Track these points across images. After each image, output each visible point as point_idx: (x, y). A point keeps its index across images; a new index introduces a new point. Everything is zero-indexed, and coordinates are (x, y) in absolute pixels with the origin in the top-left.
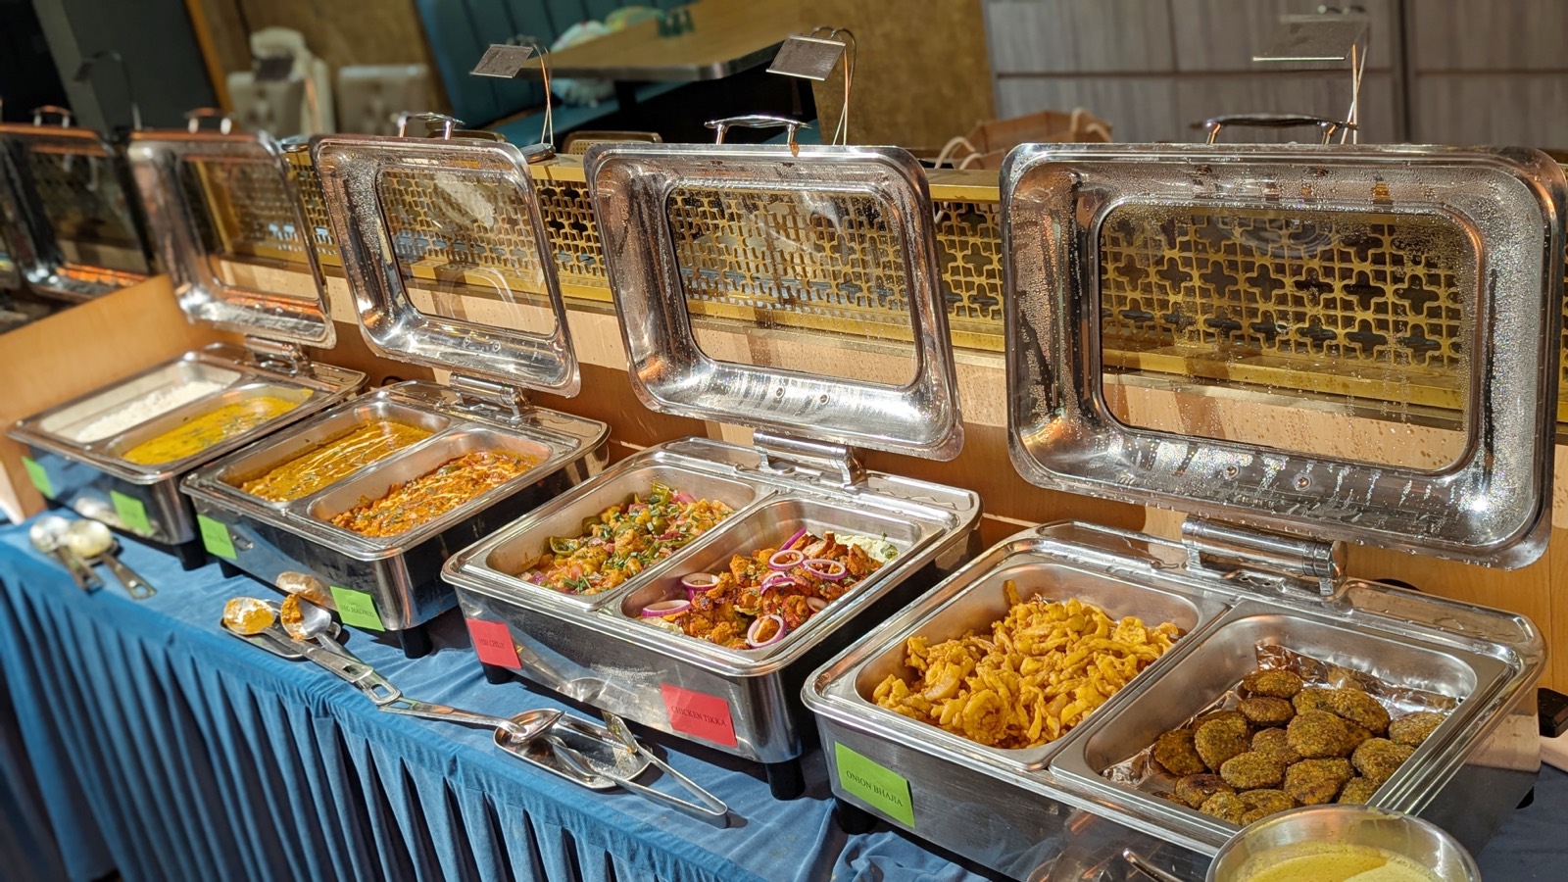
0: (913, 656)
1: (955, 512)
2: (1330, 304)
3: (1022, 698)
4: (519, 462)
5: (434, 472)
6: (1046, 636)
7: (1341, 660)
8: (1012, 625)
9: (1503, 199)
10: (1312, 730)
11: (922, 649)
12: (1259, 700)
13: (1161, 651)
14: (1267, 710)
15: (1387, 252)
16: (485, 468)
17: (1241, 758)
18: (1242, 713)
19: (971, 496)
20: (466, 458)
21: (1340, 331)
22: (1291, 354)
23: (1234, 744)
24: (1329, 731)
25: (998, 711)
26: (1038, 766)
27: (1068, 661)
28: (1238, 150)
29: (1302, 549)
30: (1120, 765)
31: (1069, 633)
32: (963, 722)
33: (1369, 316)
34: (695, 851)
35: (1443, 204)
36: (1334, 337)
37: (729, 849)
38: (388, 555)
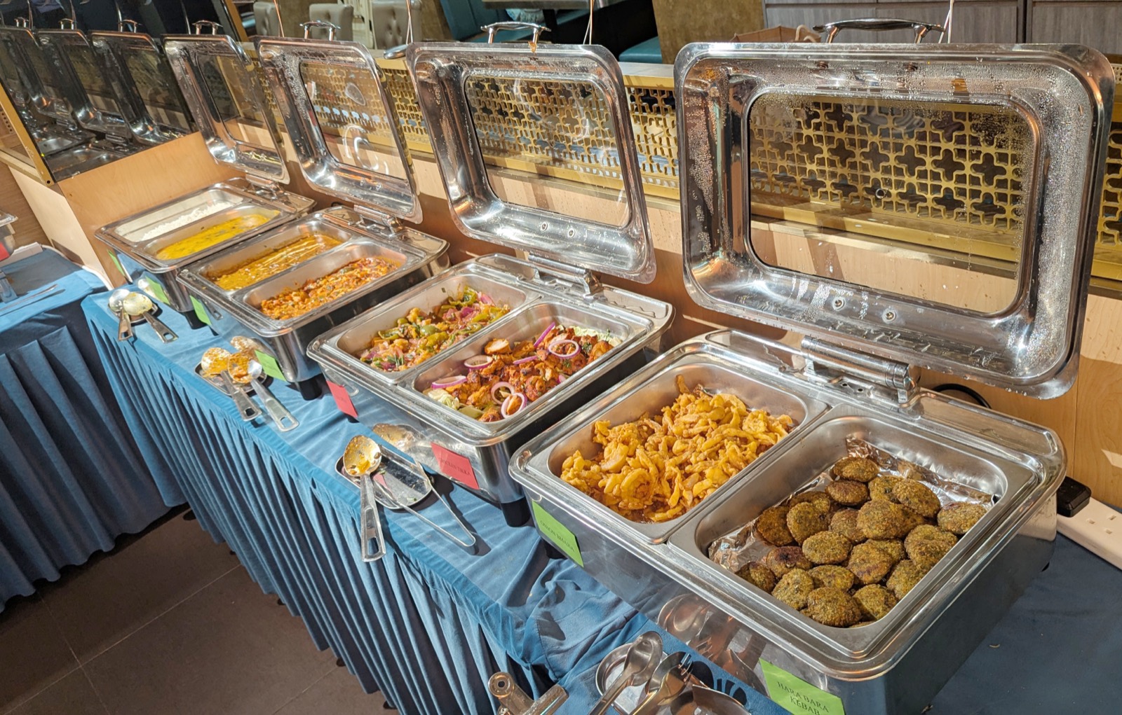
0: (598, 435)
1: (653, 319)
2: (923, 175)
3: (666, 475)
4: (390, 266)
5: (336, 271)
6: (694, 423)
7: (908, 454)
8: (677, 410)
9: (1058, 92)
10: (876, 517)
11: (605, 429)
12: (842, 484)
13: (776, 439)
14: (847, 494)
15: (967, 134)
16: (369, 270)
17: (819, 537)
18: (827, 494)
19: (667, 306)
20: (359, 263)
21: (929, 196)
22: (894, 213)
23: (816, 522)
24: (889, 519)
25: (648, 483)
26: (661, 540)
27: (704, 445)
28: (846, 48)
29: (885, 366)
30: (728, 537)
31: (710, 422)
32: (621, 492)
33: (952, 185)
34: (443, 564)
35: (1009, 96)
36: (925, 200)
37: (465, 566)
38: (283, 333)
